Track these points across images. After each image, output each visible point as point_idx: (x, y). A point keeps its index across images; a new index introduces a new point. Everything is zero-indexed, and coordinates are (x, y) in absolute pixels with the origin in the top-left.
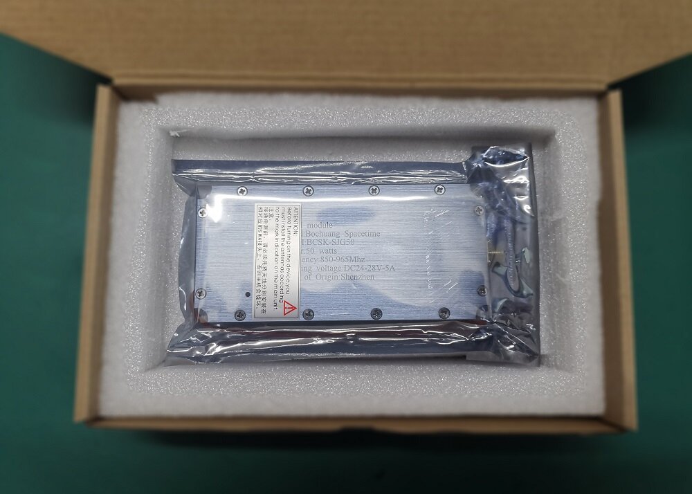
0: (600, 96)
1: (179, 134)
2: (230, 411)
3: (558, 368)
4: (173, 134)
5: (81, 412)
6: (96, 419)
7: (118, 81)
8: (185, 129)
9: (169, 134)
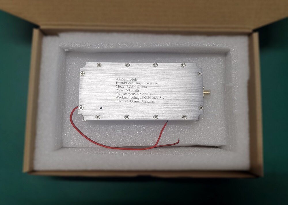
0: (249, 35)
1: (68, 50)
2: (90, 168)
3: (230, 150)
4: (66, 50)
5: (26, 168)
6: (32, 171)
7: (42, 27)
8: (71, 48)
9: (64, 50)
